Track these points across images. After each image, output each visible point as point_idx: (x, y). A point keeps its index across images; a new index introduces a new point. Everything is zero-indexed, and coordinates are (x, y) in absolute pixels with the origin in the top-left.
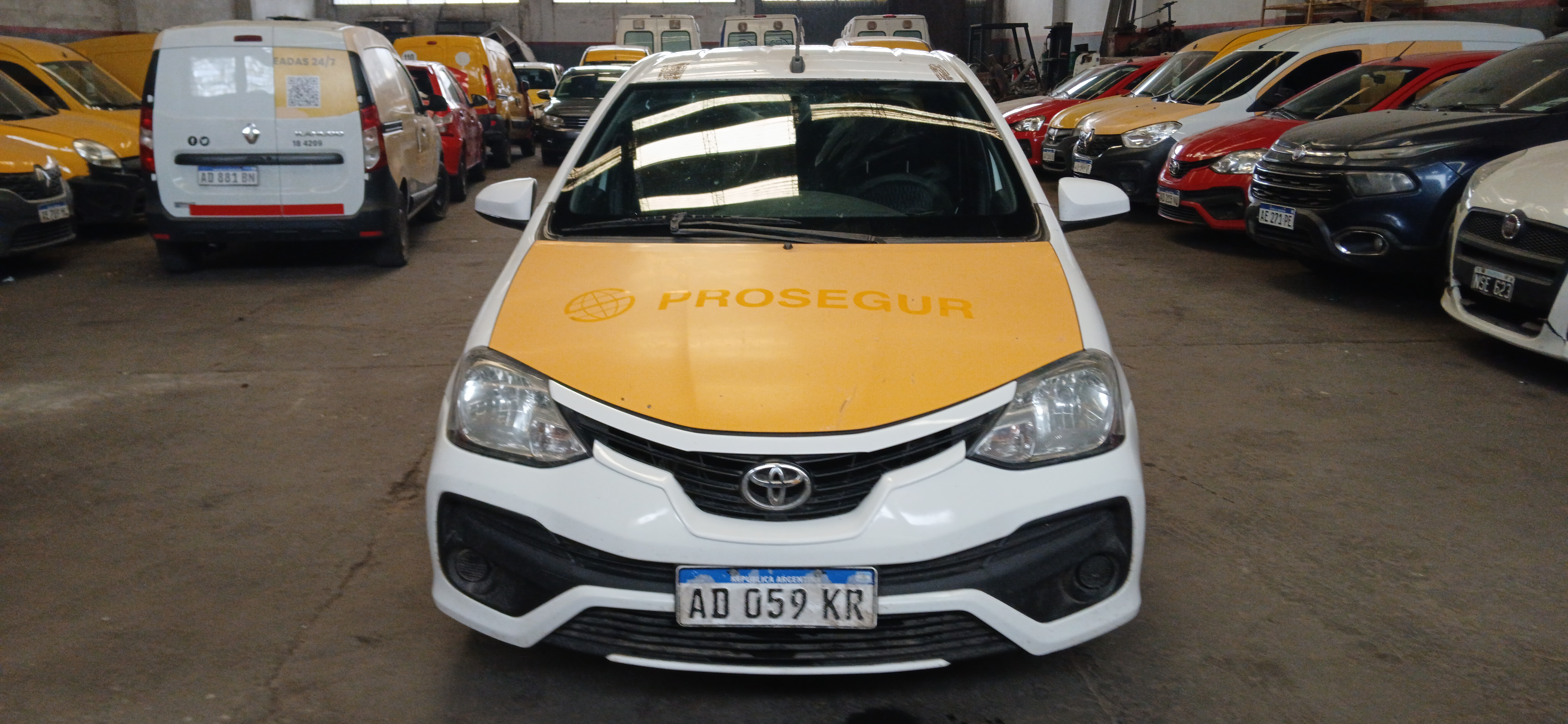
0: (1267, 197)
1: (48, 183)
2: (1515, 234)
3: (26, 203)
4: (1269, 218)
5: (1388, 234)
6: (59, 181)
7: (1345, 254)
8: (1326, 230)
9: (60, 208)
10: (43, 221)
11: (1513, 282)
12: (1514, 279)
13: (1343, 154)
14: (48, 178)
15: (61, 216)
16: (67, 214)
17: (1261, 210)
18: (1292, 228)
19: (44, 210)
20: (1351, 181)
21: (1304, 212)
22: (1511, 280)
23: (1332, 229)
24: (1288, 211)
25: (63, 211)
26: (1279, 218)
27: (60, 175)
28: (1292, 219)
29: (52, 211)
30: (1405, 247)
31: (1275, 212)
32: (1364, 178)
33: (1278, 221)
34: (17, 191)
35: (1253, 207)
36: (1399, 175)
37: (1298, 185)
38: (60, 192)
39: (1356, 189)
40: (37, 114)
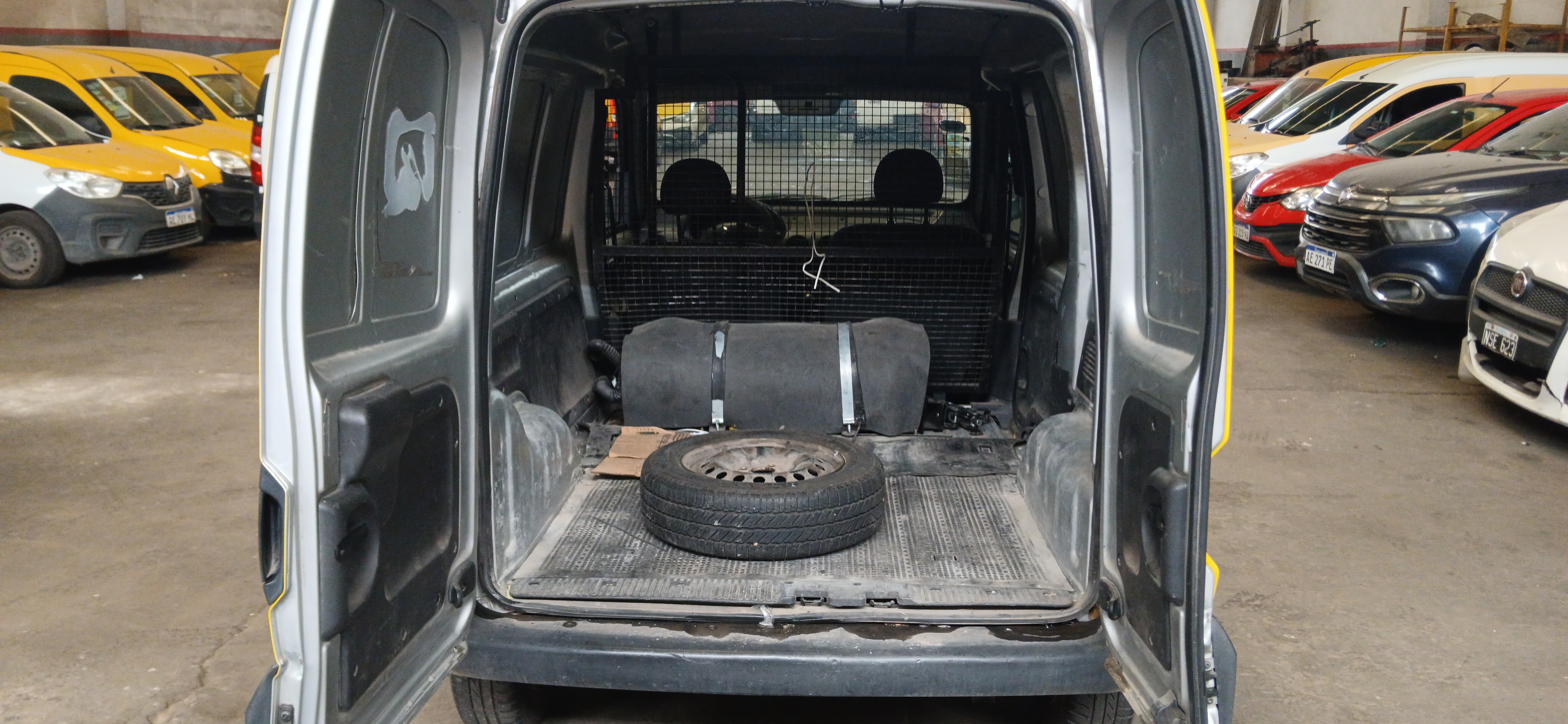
0: (1315, 238)
1: (176, 191)
2: (1523, 291)
3: (155, 209)
4: (1313, 260)
5: (1426, 283)
6: (188, 189)
7: (1383, 302)
8: (1364, 276)
9: (186, 213)
10: (169, 225)
11: (1517, 340)
12: (1517, 338)
13: (1384, 198)
14: (177, 186)
15: (187, 221)
16: (192, 219)
17: (1307, 251)
18: (1332, 272)
19: (171, 216)
20: (1388, 227)
21: (1344, 256)
22: (1515, 338)
23: (1369, 274)
24: (1330, 254)
25: (189, 216)
26: (1322, 261)
27: (190, 183)
28: (1333, 263)
29: (178, 216)
30: (1441, 296)
31: (1319, 254)
32: (1405, 224)
33: (1321, 263)
34: (147, 198)
35: (1301, 247)
36: (1440, 223)
37: (1341, 228)
38: (187, 199)
39: (1393, 235)
40: (184, 124)
